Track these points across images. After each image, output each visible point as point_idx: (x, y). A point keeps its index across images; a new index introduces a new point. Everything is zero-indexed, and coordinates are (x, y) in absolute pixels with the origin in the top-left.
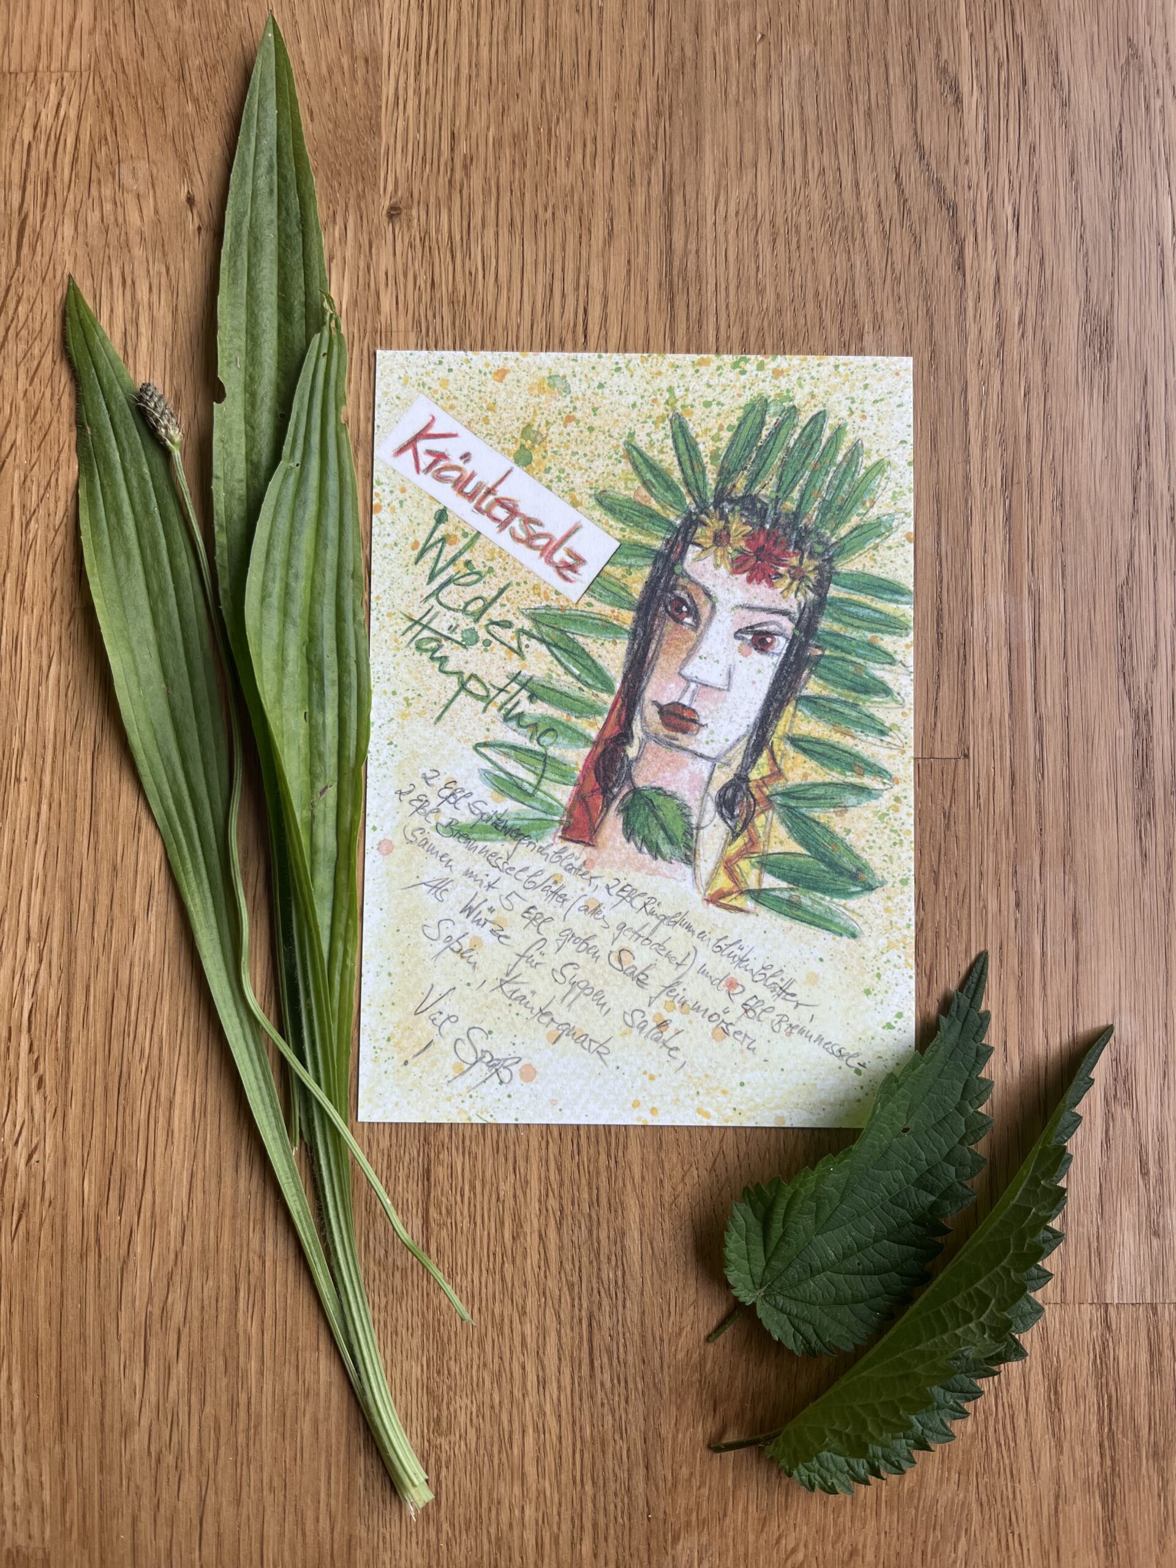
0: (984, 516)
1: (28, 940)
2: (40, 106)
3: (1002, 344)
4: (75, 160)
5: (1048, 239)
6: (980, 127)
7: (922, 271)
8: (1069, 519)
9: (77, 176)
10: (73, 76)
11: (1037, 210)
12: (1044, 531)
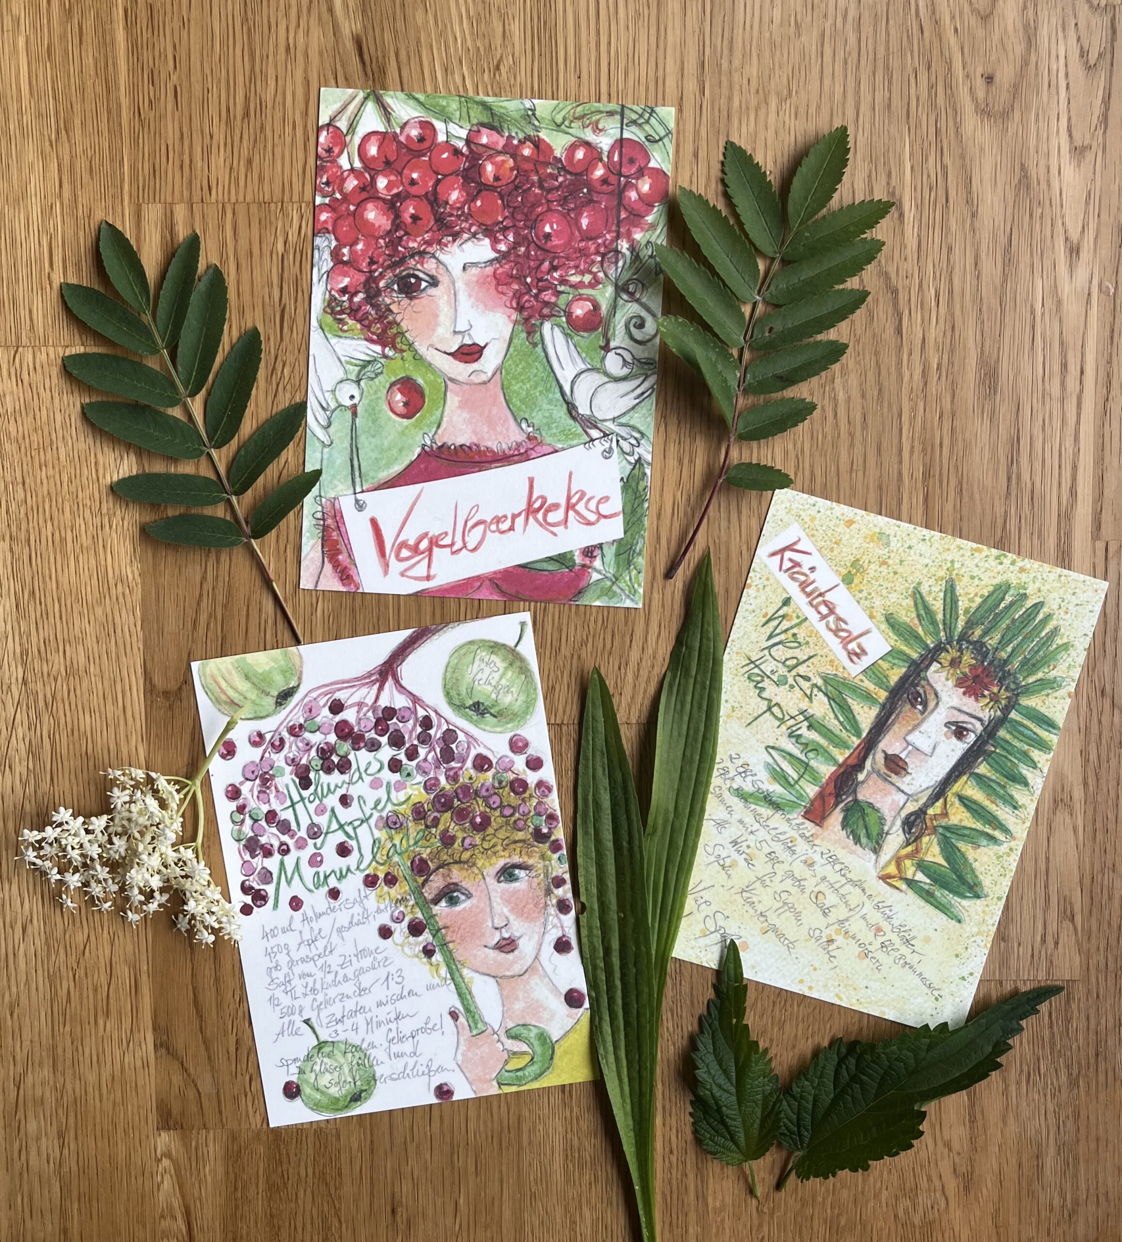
0: (910, 498)
2: (287, 227)
3: (926, 384)
5: (958, 312)
6: (916, 234)
7: (874, 336)
8: (966, 499)
11: (951, 292)
12: (949, 507)
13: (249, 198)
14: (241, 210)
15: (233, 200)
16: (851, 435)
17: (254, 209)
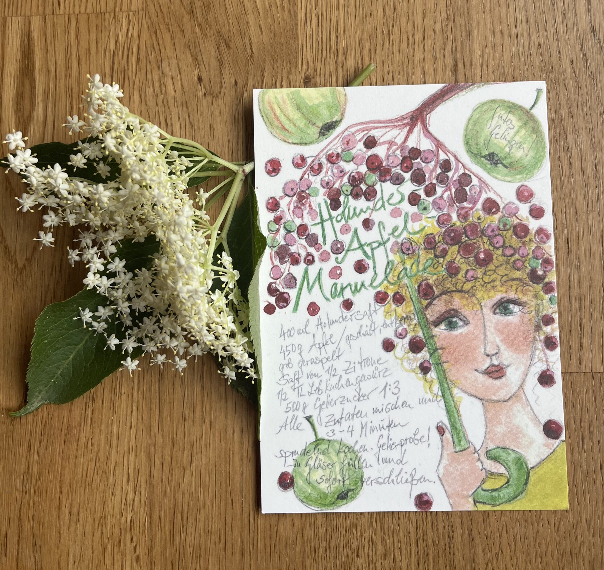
1: (129, 481)
2: (118, 31)
4: (138, 59)
9: (140, 68)
10: (134, 14)
13: (89, 10)
14: (83, 19)
15: (77, 12)
16: (585, 181)
17: (93, 18)
